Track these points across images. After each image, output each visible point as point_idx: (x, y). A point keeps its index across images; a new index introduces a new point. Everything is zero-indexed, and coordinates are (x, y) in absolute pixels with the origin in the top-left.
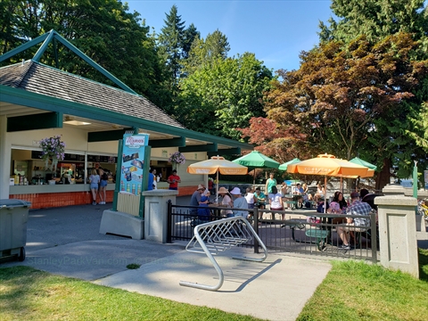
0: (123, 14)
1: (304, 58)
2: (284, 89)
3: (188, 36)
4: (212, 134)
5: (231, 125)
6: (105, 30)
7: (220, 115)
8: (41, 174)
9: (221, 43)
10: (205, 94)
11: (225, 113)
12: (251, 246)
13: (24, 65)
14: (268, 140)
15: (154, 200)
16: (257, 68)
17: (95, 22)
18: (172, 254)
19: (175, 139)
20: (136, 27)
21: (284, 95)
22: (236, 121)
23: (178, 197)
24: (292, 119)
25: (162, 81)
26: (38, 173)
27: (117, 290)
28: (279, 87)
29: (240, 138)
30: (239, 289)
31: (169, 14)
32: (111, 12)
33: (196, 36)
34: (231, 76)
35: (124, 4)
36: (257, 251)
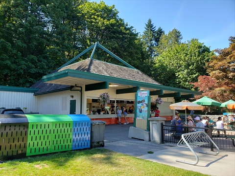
0: (125, 28)
1: (232, 41)
2: (220, 60)
3: (158, 34)
4: (175, 87)
5: (186, 81)
6: (118, 38)
7: (179, 75)
8: (95, 109)
9: (177, 35)
10: (169, 64)
11: (182, 74)
12: (209, 147)
13: (88, 61)
14: (210, 89)
15: (154, 122)
16: (200, 47)
17: (113, 35)
18: (166, 149)
19: (157, 91)
20: (132, 34)
21: (220, 63)
22: (189, 79)
23: (165, 121)
24: (227, 77)
25: (145, 59)
26: (94, 109)
27: (148, 161)
28: (216, 58)
29: (192, 88)
30: (208, 165)
31: (147, 24)
32: (120, 28)
33: (163, 34)
34: (184, 53)
35: (125, 24)
36: (212, 150)
